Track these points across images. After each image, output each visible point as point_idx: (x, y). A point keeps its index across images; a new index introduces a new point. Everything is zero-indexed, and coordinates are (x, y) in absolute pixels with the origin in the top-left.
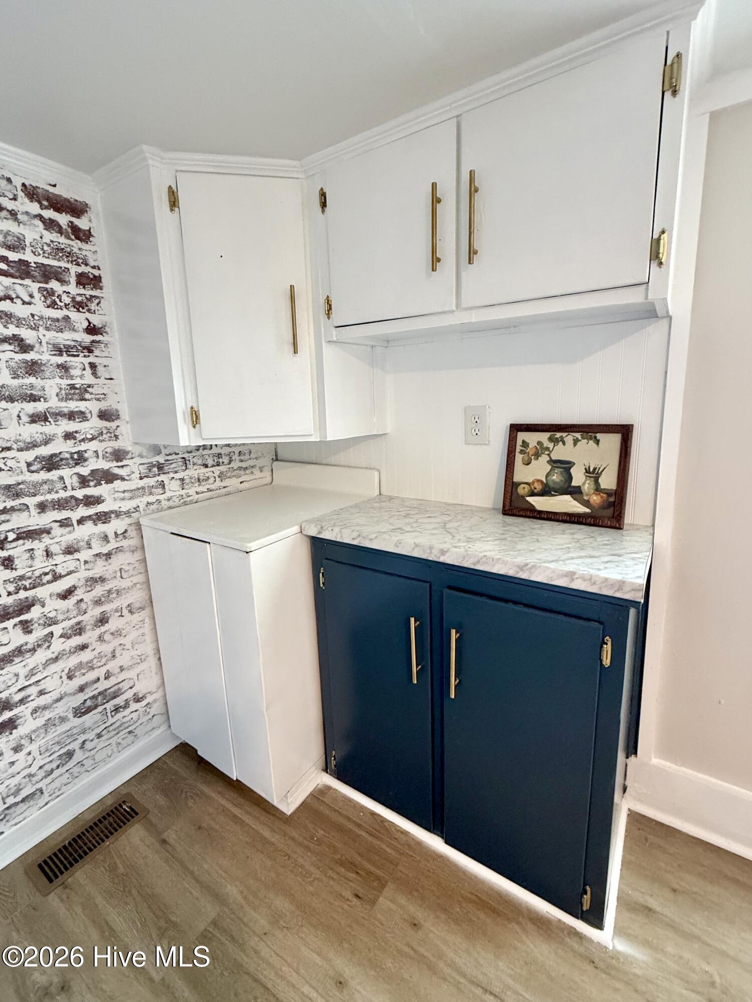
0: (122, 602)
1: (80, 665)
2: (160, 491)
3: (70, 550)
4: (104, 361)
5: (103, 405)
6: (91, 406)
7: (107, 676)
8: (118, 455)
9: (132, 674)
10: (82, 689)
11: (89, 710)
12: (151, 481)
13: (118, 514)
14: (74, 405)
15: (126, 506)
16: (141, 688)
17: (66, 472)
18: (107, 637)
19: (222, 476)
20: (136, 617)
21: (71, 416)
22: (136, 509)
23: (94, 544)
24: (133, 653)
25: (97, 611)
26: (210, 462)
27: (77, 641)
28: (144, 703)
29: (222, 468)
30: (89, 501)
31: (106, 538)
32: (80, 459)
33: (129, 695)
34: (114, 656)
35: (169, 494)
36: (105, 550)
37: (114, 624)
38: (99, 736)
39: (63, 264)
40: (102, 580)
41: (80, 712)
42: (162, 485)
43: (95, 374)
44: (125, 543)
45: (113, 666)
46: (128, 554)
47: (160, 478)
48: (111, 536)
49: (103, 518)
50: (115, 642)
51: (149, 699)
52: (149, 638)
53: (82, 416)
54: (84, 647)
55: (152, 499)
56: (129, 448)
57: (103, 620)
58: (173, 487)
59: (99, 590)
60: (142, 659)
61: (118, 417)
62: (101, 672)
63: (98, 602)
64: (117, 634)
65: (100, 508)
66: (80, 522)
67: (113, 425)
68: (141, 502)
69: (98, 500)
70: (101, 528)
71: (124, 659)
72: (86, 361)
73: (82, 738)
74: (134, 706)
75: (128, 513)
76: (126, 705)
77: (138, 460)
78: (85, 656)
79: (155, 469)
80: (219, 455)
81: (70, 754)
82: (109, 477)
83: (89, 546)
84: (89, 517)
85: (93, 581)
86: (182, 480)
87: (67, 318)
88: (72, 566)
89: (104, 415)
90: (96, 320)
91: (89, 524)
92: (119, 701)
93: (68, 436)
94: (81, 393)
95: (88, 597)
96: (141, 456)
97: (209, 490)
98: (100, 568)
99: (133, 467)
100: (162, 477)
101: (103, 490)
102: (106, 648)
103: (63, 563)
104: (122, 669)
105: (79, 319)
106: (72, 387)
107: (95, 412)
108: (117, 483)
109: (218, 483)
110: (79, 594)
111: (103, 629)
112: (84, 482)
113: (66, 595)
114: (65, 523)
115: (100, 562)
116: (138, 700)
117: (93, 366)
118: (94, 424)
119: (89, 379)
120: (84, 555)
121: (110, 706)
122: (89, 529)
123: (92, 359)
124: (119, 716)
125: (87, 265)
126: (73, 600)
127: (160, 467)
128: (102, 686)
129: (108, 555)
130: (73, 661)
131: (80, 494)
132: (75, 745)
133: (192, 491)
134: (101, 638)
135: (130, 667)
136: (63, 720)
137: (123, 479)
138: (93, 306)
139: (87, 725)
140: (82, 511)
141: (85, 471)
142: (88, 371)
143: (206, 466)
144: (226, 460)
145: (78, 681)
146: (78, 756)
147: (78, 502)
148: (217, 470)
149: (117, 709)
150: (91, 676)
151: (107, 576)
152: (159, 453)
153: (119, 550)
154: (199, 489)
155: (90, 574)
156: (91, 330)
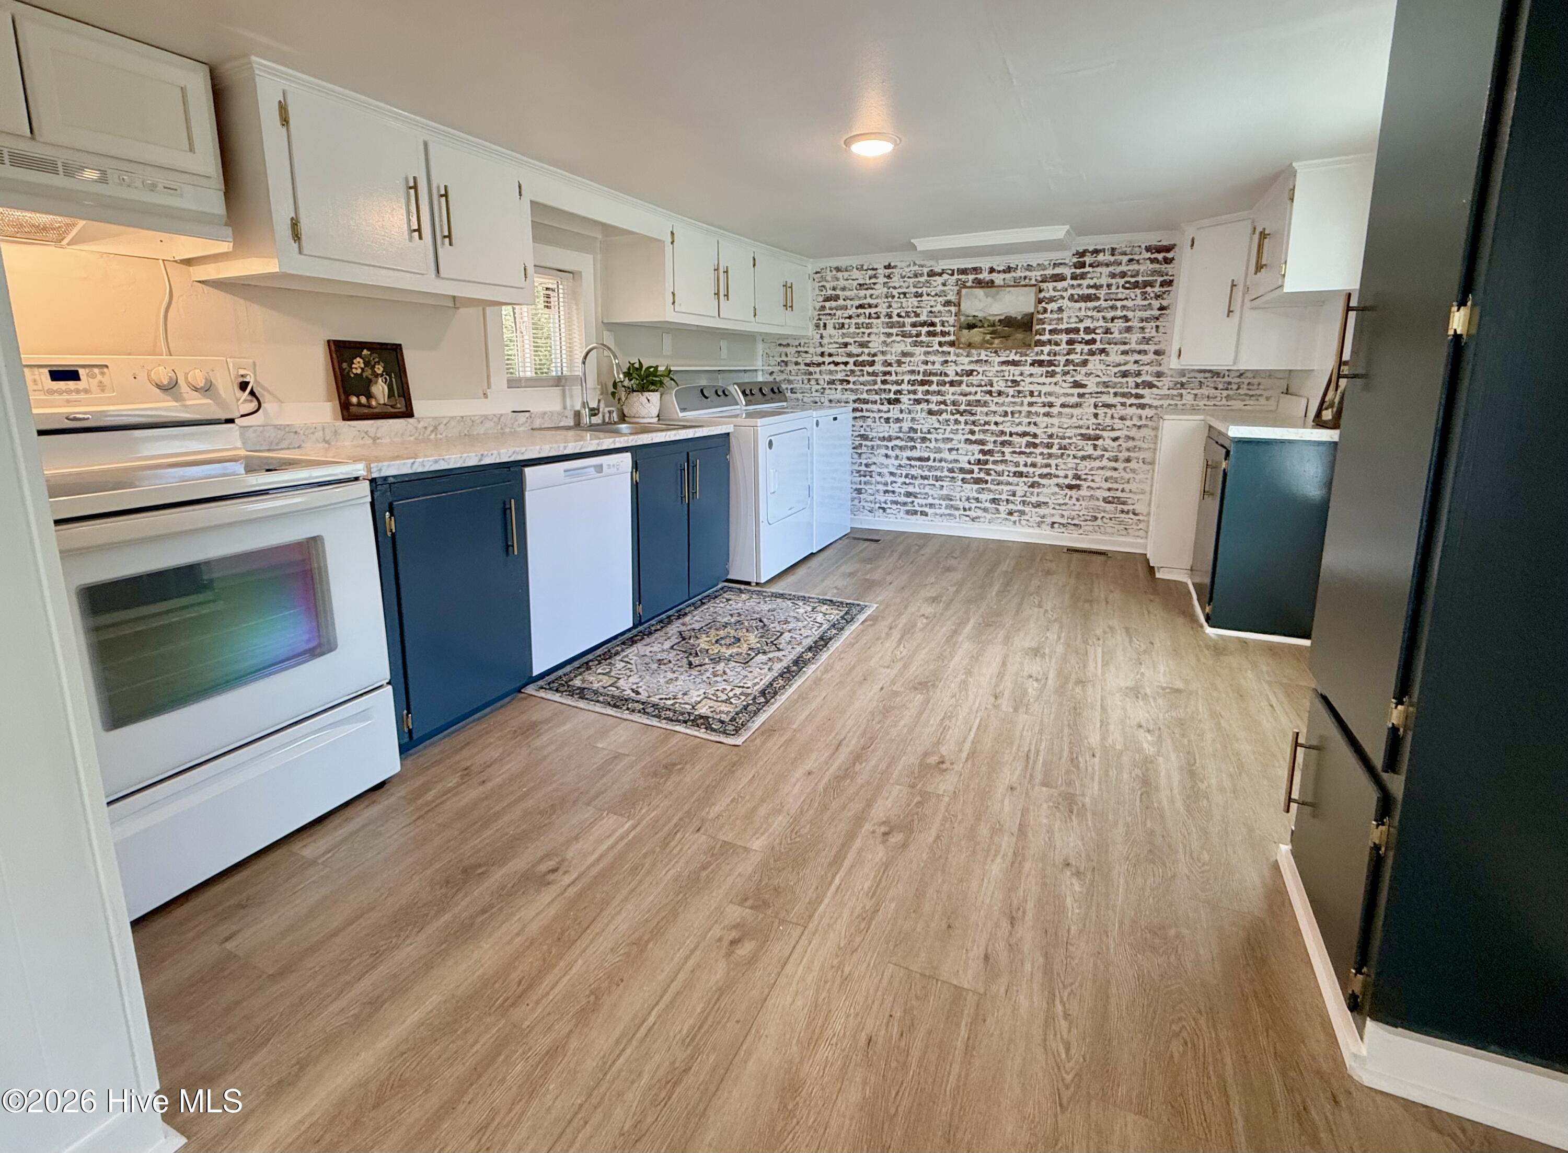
0: (1141, 455)
1: (1111, 477)
2: (1179, 398)
3: (1122, 418)
4: (1164, 324)
5: (1157, 347)
6: (1151, 348)
7: (1123, 491)
8: (1159, 375)
9: (1136, 497)
10: (1109, 489)
11: (1109, 502)
12: (1175, 392)
13: (1150, 406)
14: (1142, 347)
15: (1156, 403)
16: (1138, 508)
17: (1130, 380)
18: (1128, 470)
19: (1228, 398)
20: (1146, 467)
21: (1140, 352)
22: (1162, 406)
23: (1135, 418)
24: (1138, 485)
25: (1127, 454)
26: (1220, 386)
27: (1113, 464)
28: (1137, 518)
29: (1230, 392)
30: (1138, 396)
31: (1141, 418)
32: (1138, 374)
33: (1131, 507)
34: (1128, 482)
35: (1184, 402)
36: (1139, 424)
37: (1132, 465)
38: (1111, 519)
39: (1155, 278)
40: (1133, 439)
41: (1106, 500)
42: (1181, 395)
43: (1157, 331)
44: (1150, 423)
45: (1127, 487)
46: (1150, 430)
47: (1180, 391)
48: (1144, 417)
49: (1142, 406)
50: (1131, 475)
51: (1141, 517)
52: (1149, 482)
53: (1145, 352)
54: (1116, 469)
55: (1172, 402)
56: (1166, 371)
57: (1128, 460)
58: (1188, 398)
59: (1131, 444)
60: (1143, 493)
61: (1164, 353)
62: (1120, 487)
63: (1128, 450)
64: (1133, 471)
65: (1142, 401)
66: (1130, 406)
67: (1160, 358)
68: (1166, 403)
69: (1142, 397)
70: (1140, 411)
71: (1133, 486)
72: (1154, 325)
73: (1103, 514)
74: (1131, 516)
75: (1156, 407)
76: (1128, 513)
77: (1169, 379)
78: (1115, 474)
79: (1179, 386)
80: (1230, 383)
81: (1096, 518)
82: (1151, 385)
83: (1131, 419)
84: (1135, 405)
85: (1129, 438)
86: (1196, 395)
87: (1150, 304)
88: (1121, 426)
89: (1157, 353)
90: (1165, 303)
91: (1135, 407)
92: (1126, 508)
93: (1136, 362)
94: (1147, 341)
95: (1124, 445)
96: (1172, 376)
97: (1215, 405)
98: (1133, 433)
99: (1166, 382)
100: (1183, 391)
101: (1145, 392)
102: (1127, 476)
103: (1118, 424)
104: (1131, 491)
105: (1156, 304)
106: (1144, 338)
107: (1152, 351)
108: (1154, 389)
109: (1224, 402)
110: (1121, 442)
111: (1127, 465)
112: (1137, 386)
113: (1115, 439)
114: (1123, 404)
115: (1135, 429)
116: (1134, 514)
117: (1157, 327)
118: (1151, 356)
119: (1154, 333)
120: (1128, 423)
121: (1120, 507)
122: (1133, 410)
123: (1158, 323)
124: (1123, 516)
125: (1167, 275)
126: (1117, 443)
127: (1182, 385)
128: (1119, 494)
129: (1140, 427)
130: (1109, 473)
131: (1134, 391)
132: (1099, 516)
133: (1201, 403)
134: (1125, 469)
135: (1135, 493)
136: (1098, 499)
137: (1158, 388)
138: (1165, 296)
139: (1107, 509)
140: (1133, 400)
141: (1139, 380)
142: (1154, 329)
143: (1216, 389)
144: (1235, 387)
145: (1109, 485)
146: (1099, 522)
147: (1132, 395)
148: (1225, 393)
149: (1122, 512)
150: (1115, 486)
151: (1136, 437)
152: (1184, 376)
153: (1146, 426)
154: (1207, 403)
155: (1128, 433)
156: (1162, 308)
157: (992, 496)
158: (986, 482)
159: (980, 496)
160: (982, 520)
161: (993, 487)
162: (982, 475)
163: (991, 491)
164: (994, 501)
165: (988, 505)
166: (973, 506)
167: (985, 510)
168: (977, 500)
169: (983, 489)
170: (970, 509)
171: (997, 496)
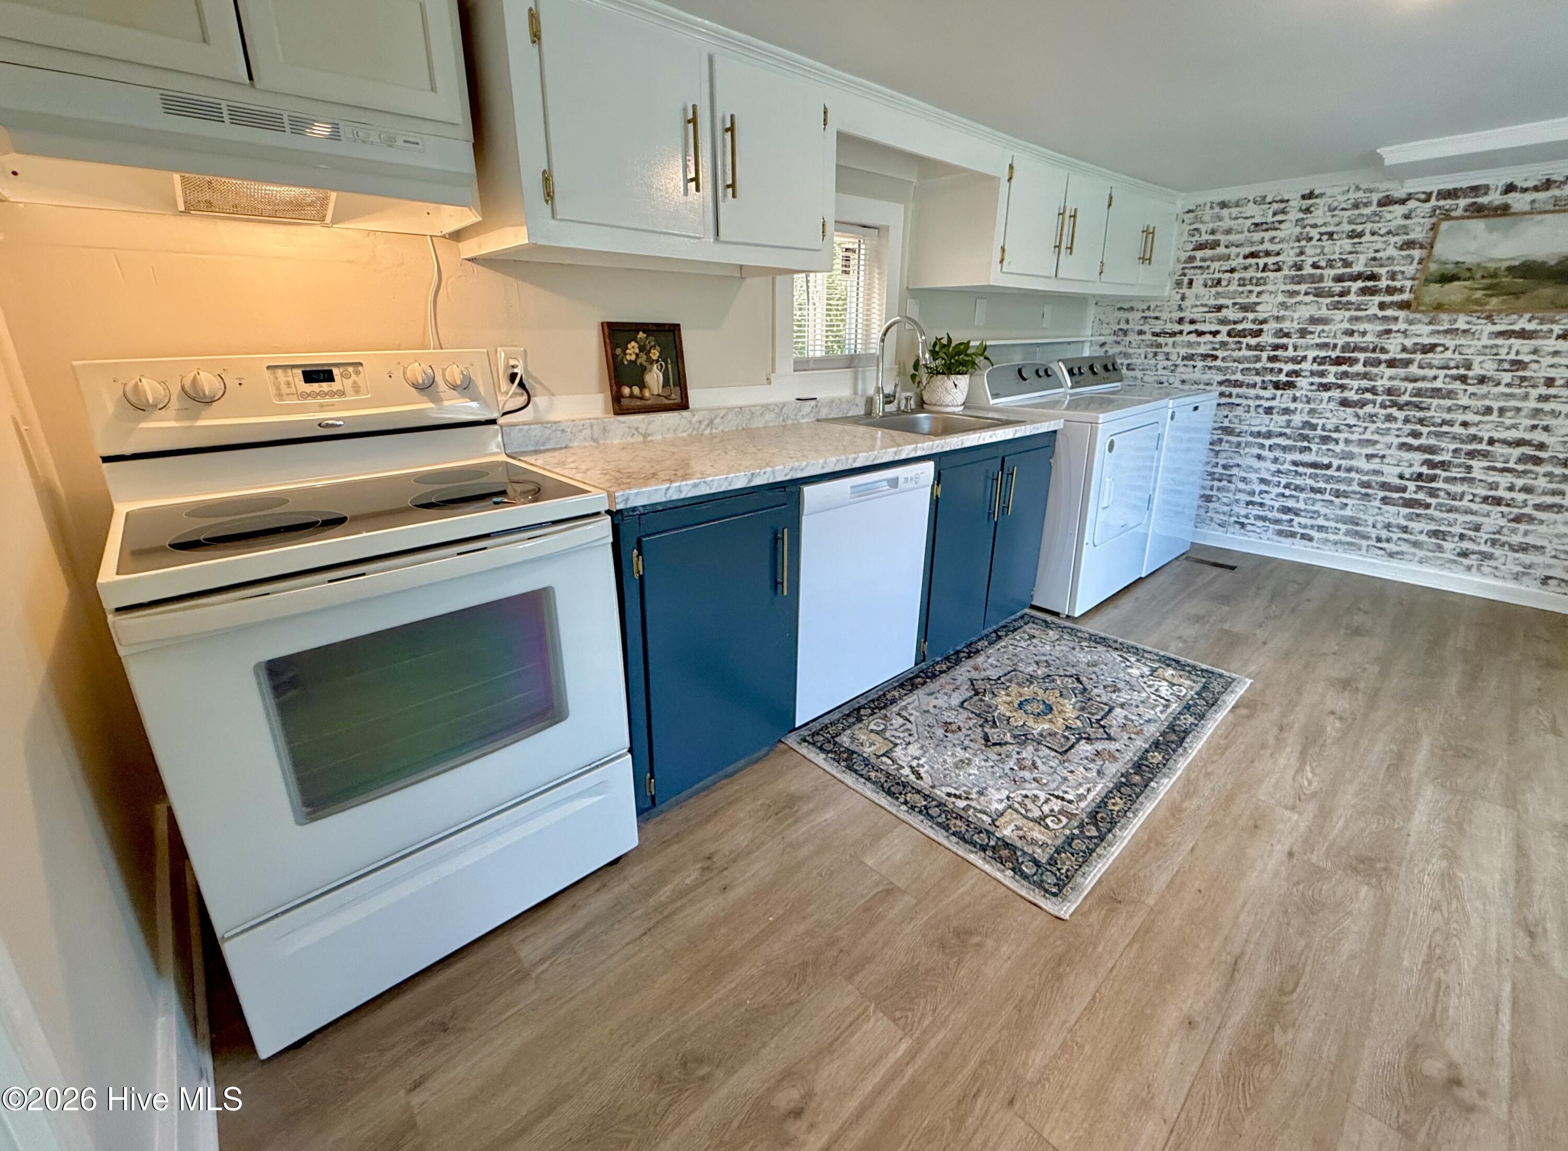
157: (1433, 527)
158: (1428, 506)
159: (1411, 525)
160: (1406, 556)
161: (1437, 514)
162: (1421, 496)
163: (1432, 519)
164: (1435, 534)
165: (1423, 538)
166: (1395, 537)
167: (1416, 544)
168: (1405, 529)
169: (1418, 515)
170: (1388, 540)
171: (1443, 528)
